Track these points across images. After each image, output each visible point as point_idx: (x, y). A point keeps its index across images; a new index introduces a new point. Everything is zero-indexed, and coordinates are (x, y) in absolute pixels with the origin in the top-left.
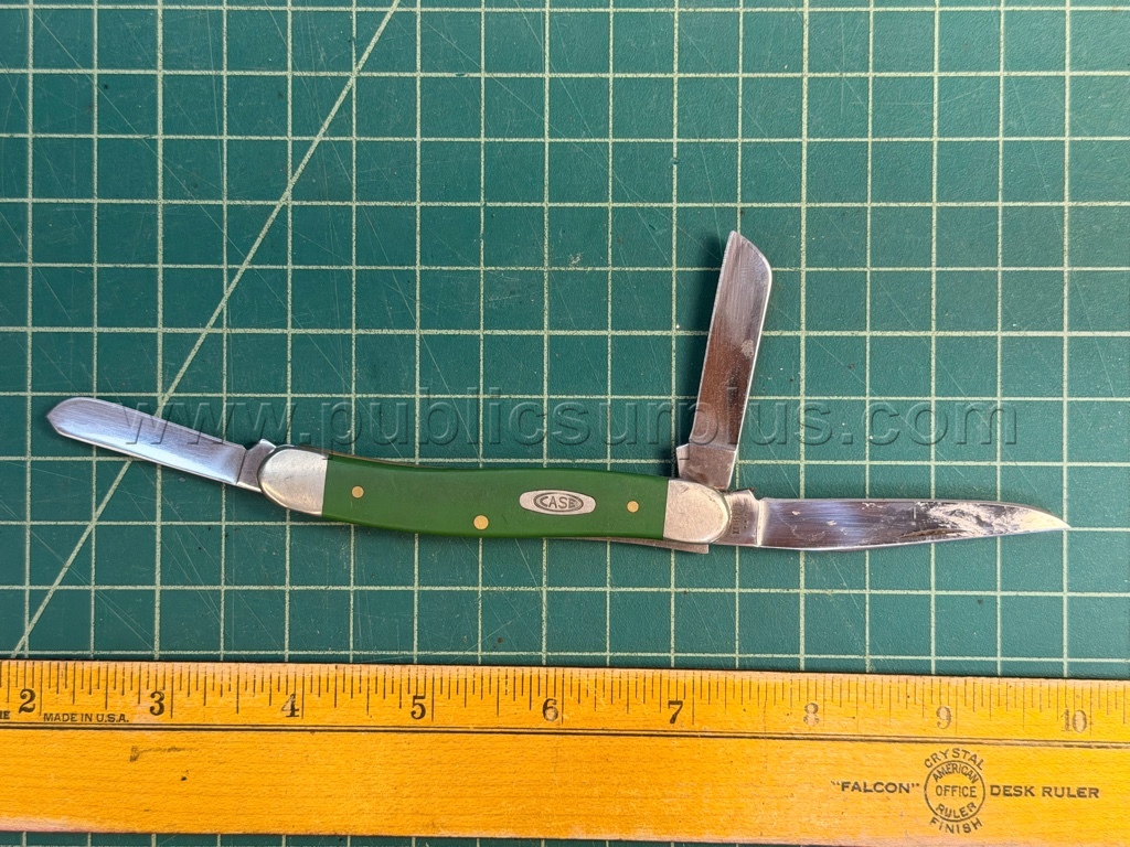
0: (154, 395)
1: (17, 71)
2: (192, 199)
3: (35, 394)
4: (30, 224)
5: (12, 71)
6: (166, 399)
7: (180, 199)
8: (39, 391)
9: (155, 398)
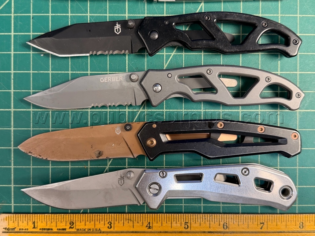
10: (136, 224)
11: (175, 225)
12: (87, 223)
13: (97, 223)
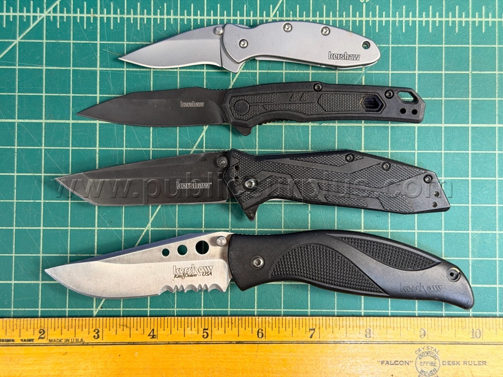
0: (92, 309)
1: (37, 174)
2: (109, 227)
3: (42, 309)
4: (42, 238)
5: (35, 174)
6: (97, 311)
7: (104, 227)
8: (44, 308)
9: (93, 311)
10: (133, 331)
11: (190, 332)
12: (64, 331)
13: (78, 331)
